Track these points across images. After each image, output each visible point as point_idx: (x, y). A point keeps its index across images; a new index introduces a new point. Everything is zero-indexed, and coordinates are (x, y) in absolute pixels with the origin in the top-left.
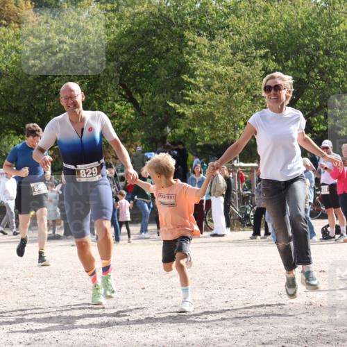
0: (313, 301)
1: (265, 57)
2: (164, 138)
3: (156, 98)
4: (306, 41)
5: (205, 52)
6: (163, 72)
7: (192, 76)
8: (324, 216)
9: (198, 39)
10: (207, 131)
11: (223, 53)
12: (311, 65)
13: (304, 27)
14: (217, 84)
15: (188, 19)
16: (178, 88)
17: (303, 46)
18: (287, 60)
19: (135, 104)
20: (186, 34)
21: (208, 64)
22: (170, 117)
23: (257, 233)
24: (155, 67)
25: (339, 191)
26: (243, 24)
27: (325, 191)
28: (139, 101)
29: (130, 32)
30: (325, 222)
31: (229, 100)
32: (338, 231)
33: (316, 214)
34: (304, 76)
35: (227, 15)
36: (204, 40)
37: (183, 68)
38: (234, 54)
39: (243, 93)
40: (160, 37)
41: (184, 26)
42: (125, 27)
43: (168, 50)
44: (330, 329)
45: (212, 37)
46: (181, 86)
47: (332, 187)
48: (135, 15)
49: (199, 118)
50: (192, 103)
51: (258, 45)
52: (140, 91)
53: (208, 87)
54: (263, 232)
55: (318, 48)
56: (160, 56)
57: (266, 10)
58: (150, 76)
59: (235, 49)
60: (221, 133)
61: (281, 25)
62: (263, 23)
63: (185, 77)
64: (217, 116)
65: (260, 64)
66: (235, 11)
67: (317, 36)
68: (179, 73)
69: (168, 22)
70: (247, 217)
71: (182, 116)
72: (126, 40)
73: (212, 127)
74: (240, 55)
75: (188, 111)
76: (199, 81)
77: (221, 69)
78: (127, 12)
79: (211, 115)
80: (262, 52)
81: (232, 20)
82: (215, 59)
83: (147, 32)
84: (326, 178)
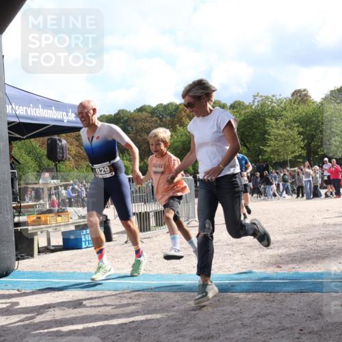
0: (326, 222)
1: (298, 126)
2: (259, 160)
3: (255, 145)
4: (314, 119)
5: (274, 126)
6: (258, 134)
7: (269, 135)
8: (326, 188)
9: (271, 121)
10: (276, 157)
11: (281, 126)
12: (316, 129)
13: (313, 114)
14: (279, 138)
15: (267, 113)
16: (264, 140)
17: (313, 121)
18: (307, 126)
19: (247, 147)
20: (266, 119)
21: (276, 131)
22: (261, 152)
23: (298, 196)
24: (254, 133)
25: (331, 178)
26: (288, 114)
27: (326, 178)
28: (248, 146)
29: (244, 120)
30: (326, 190)
31: (284, 144)
32: (331, 194)
33: (322, 187)
34: (314, 133)
35: (282, 111)
36: (273, 121)
37: (266, 132)
38: (285, 126)
39: (290, 141)
40: (256, 121)
41: (265, 116)
42: (241, 118)
43: (259, 126)
44: (334, 233)
45: (276, 120)
46: (265, 139)
47: (329, 177)
48: (245, 113)
49: (273, 152)
50: (269, 146)
51: (295, 122)
52: (248, 142)
53: (276, 139)
54: (301, 195)
55: (319, 122)
56: (256, 128)
57: (297, 108)
58: (253, 136)
59: (286, 124)
60: (282, 157)
61: (304, 113)
62: (296, 113)
63: (266, 136)
64: (280, 151)
65: (296, 129)
66: (285, 109)
67: (318, 117)
68: (264, 134)
69: (259, 115)
70: (294, 190)
71: (266, 151)
72: (242, 123)
73: (278, 155)
74: (288, 126)
75: (269, 150)
76: (272, 137)
77: (281, 132)
78: (243, 112)
79: (278, 150)
80: (297, 124)
81: (284, 113)
82: (278, 128)
83: (251, 119)
84: (326, 173)
